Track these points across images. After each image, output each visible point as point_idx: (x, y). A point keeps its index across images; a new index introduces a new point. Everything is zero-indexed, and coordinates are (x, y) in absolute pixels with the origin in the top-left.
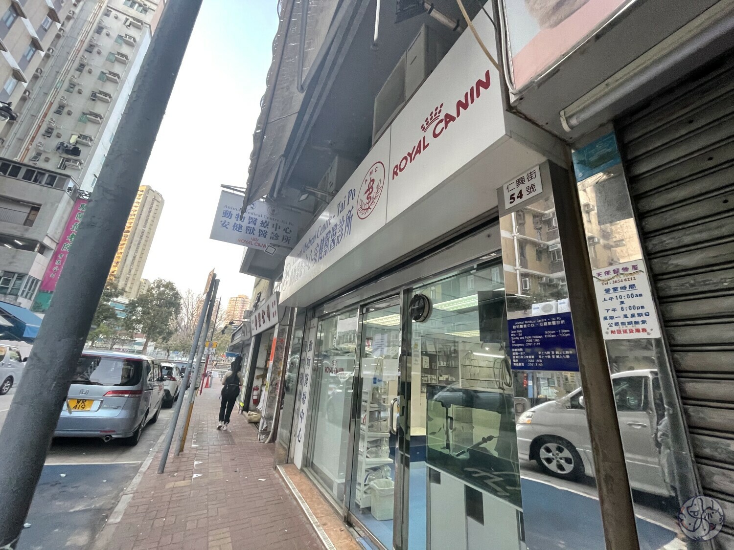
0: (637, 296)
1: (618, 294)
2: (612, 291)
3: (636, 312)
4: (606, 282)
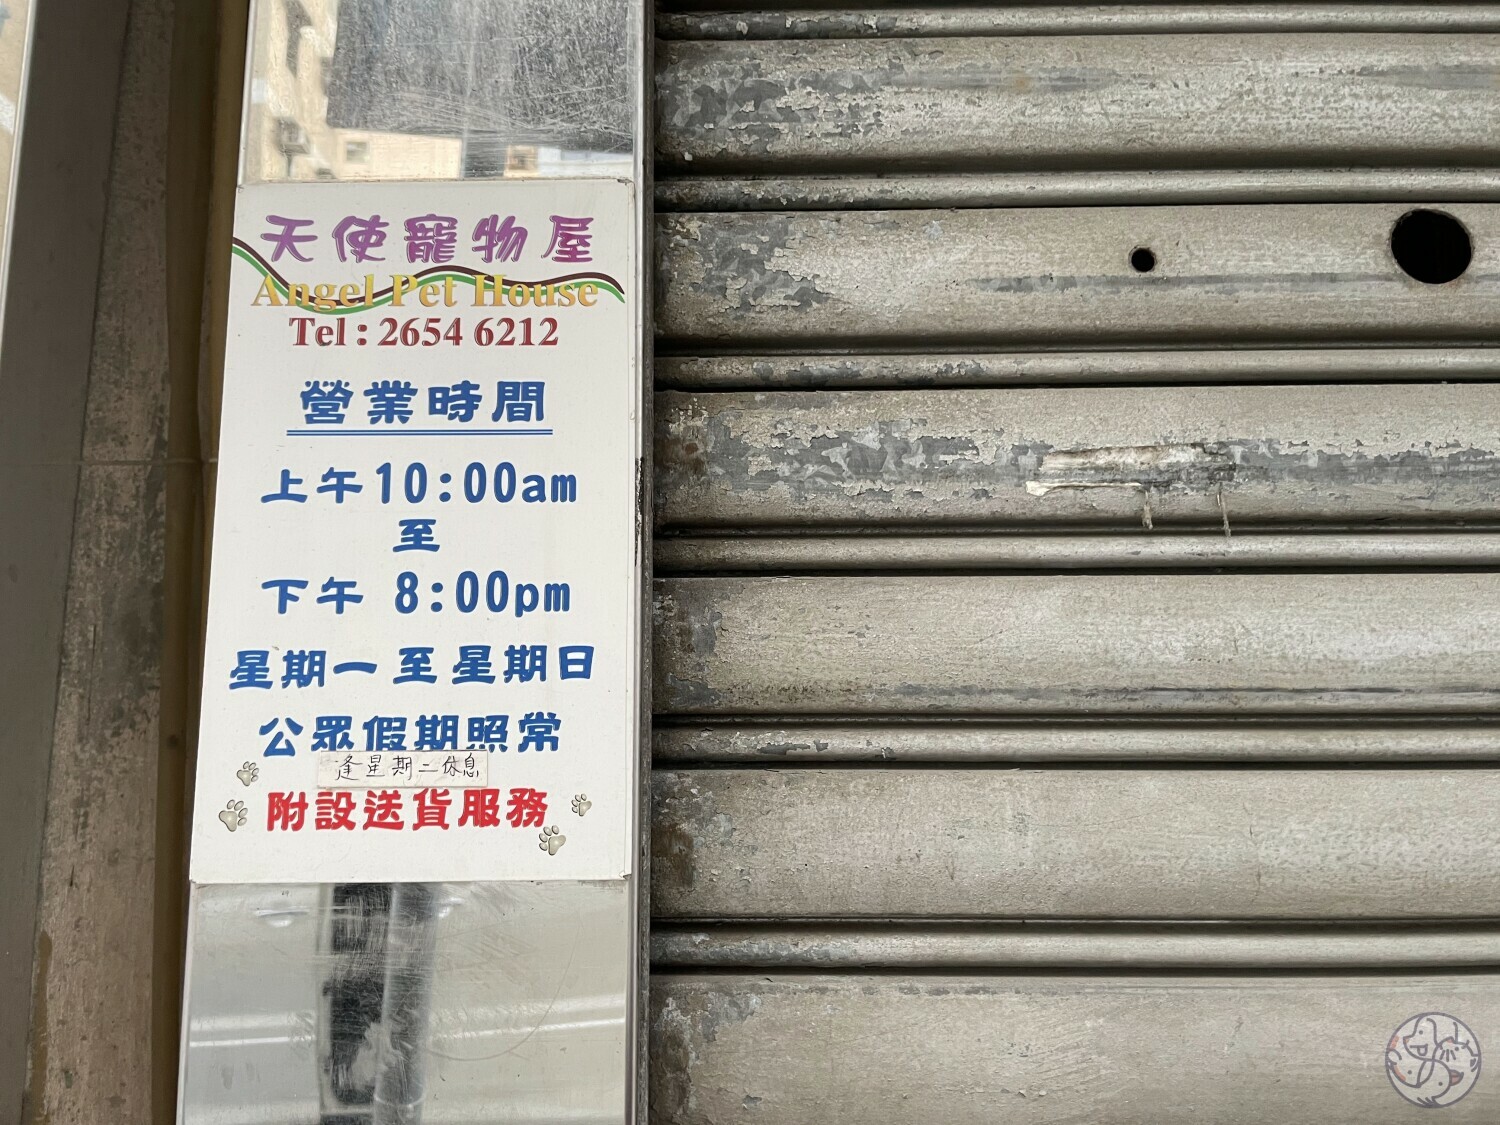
0: (536, 491)
1: (400, 453)
2: (358, 411)
3: (500, 631)
4: (332, 321)
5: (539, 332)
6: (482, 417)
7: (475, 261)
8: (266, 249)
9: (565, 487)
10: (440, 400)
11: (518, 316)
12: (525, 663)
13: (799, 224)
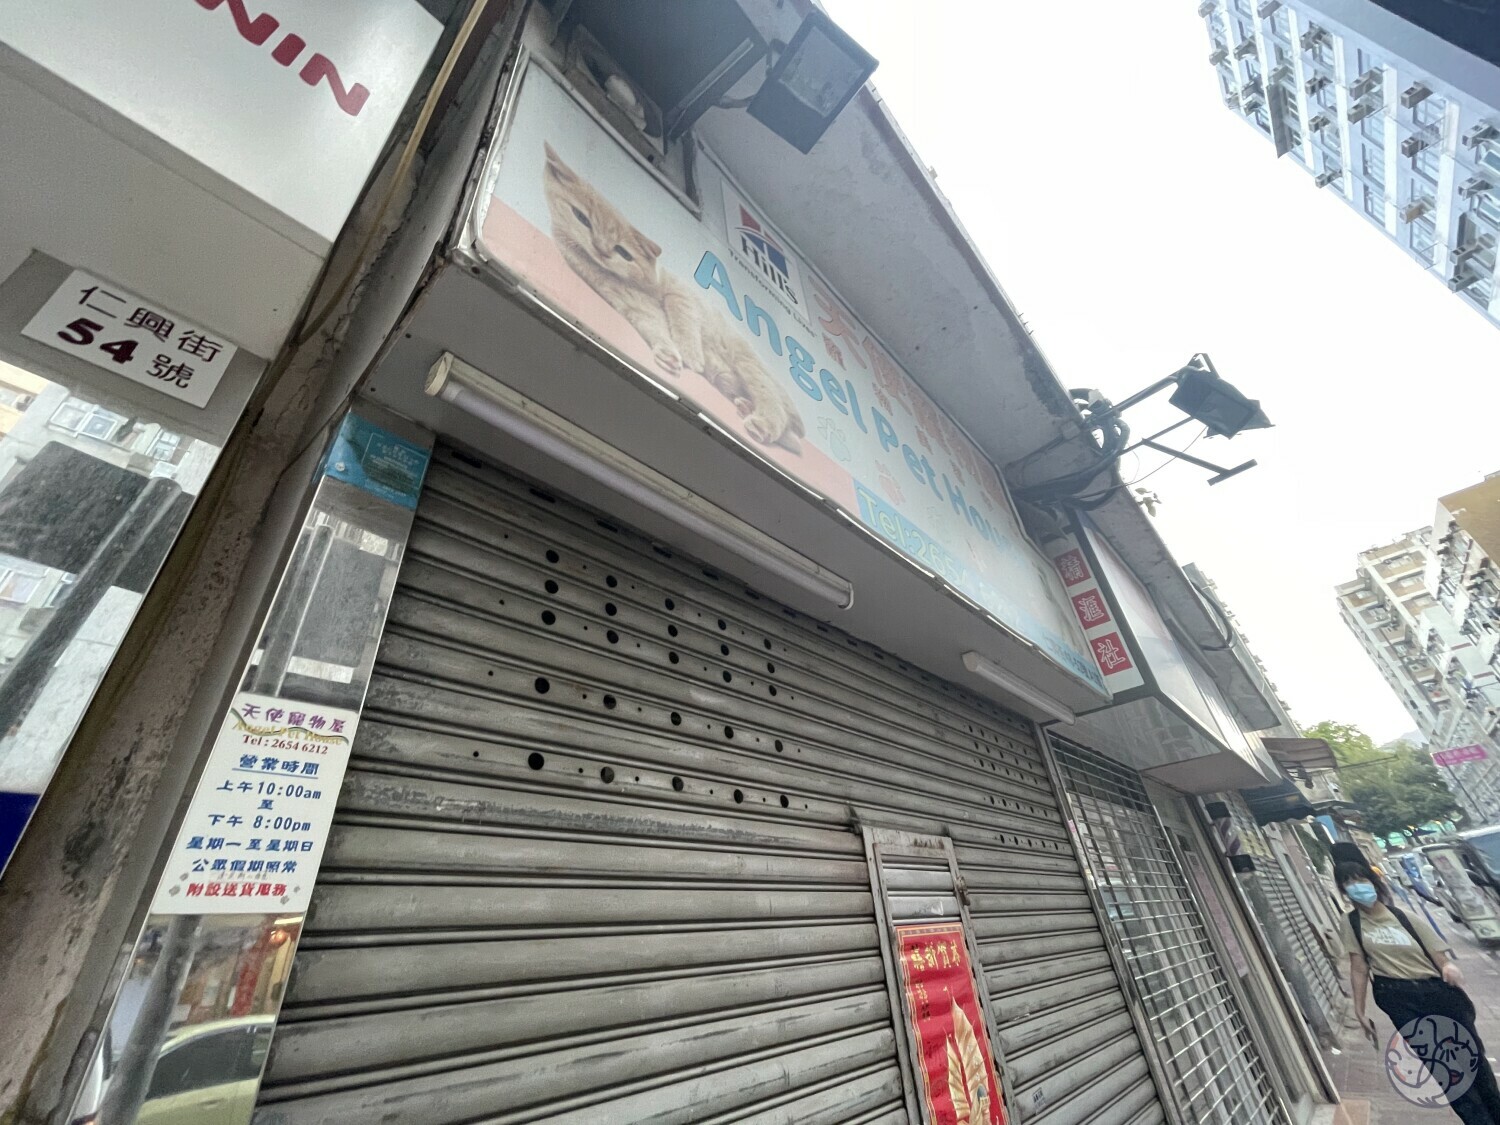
0: (308, 795)
3: (284, 836)
4: (258, 738)
5: (321, 750)
6: (298, 772)
7: (309, 728)
8: (242, 713)
9: (317, 795)
10: (286, 765)
11: (317, 745)
12: (290, 846)
13: (395, 729)
